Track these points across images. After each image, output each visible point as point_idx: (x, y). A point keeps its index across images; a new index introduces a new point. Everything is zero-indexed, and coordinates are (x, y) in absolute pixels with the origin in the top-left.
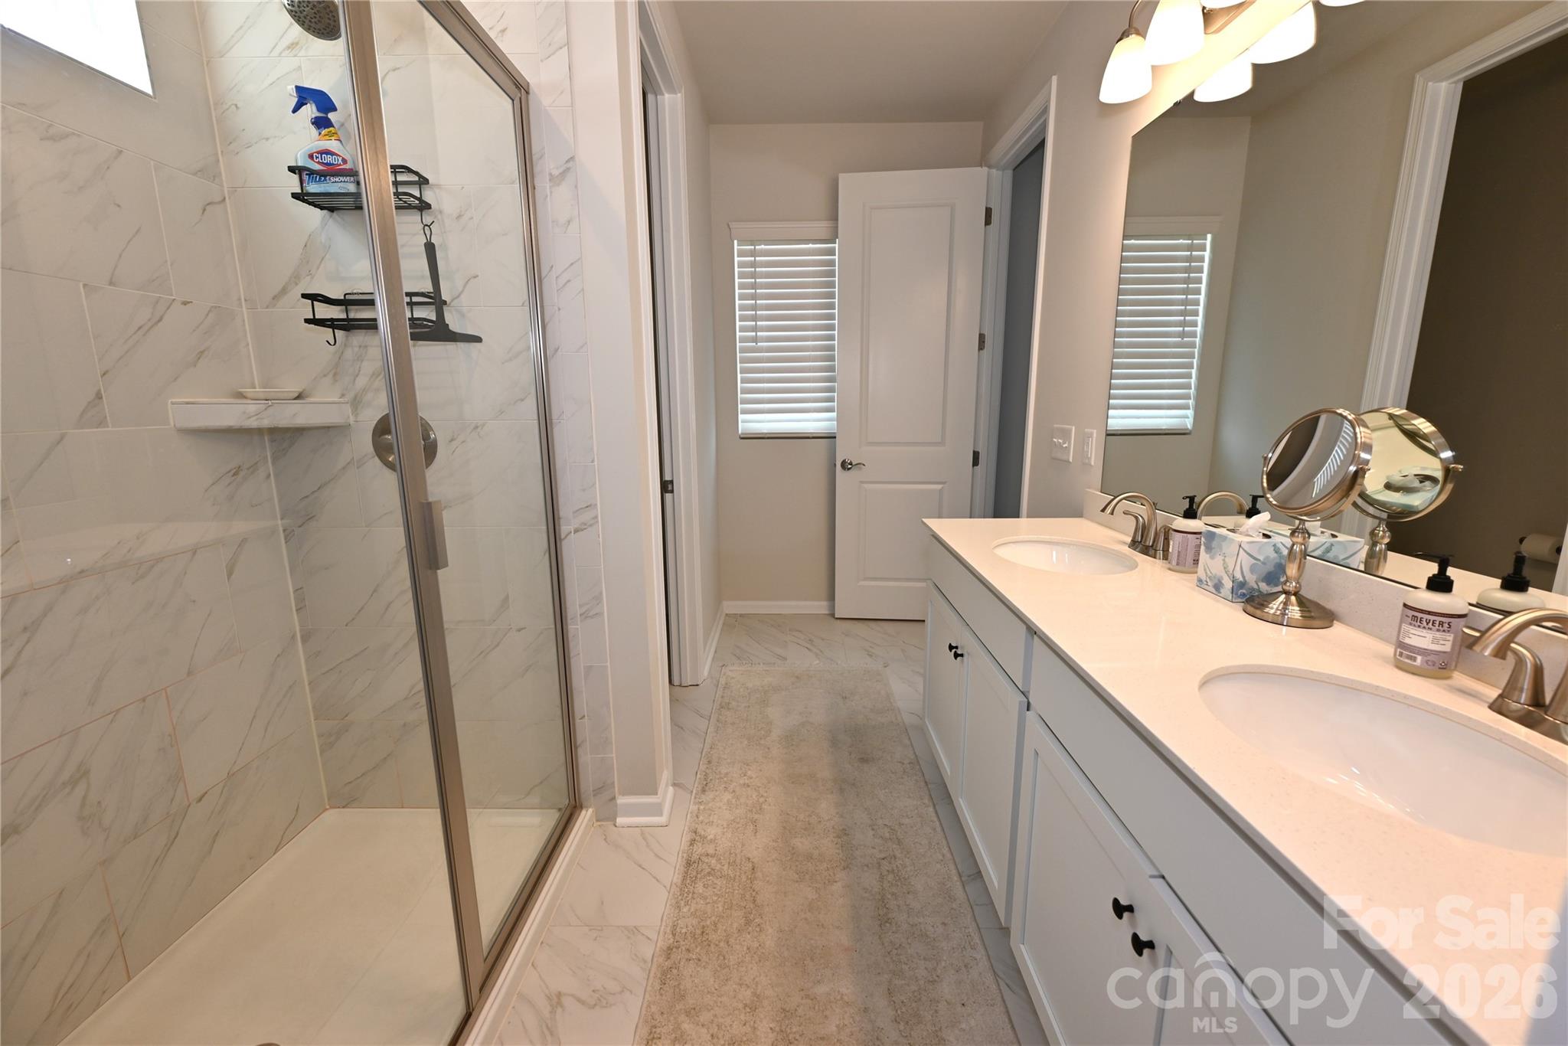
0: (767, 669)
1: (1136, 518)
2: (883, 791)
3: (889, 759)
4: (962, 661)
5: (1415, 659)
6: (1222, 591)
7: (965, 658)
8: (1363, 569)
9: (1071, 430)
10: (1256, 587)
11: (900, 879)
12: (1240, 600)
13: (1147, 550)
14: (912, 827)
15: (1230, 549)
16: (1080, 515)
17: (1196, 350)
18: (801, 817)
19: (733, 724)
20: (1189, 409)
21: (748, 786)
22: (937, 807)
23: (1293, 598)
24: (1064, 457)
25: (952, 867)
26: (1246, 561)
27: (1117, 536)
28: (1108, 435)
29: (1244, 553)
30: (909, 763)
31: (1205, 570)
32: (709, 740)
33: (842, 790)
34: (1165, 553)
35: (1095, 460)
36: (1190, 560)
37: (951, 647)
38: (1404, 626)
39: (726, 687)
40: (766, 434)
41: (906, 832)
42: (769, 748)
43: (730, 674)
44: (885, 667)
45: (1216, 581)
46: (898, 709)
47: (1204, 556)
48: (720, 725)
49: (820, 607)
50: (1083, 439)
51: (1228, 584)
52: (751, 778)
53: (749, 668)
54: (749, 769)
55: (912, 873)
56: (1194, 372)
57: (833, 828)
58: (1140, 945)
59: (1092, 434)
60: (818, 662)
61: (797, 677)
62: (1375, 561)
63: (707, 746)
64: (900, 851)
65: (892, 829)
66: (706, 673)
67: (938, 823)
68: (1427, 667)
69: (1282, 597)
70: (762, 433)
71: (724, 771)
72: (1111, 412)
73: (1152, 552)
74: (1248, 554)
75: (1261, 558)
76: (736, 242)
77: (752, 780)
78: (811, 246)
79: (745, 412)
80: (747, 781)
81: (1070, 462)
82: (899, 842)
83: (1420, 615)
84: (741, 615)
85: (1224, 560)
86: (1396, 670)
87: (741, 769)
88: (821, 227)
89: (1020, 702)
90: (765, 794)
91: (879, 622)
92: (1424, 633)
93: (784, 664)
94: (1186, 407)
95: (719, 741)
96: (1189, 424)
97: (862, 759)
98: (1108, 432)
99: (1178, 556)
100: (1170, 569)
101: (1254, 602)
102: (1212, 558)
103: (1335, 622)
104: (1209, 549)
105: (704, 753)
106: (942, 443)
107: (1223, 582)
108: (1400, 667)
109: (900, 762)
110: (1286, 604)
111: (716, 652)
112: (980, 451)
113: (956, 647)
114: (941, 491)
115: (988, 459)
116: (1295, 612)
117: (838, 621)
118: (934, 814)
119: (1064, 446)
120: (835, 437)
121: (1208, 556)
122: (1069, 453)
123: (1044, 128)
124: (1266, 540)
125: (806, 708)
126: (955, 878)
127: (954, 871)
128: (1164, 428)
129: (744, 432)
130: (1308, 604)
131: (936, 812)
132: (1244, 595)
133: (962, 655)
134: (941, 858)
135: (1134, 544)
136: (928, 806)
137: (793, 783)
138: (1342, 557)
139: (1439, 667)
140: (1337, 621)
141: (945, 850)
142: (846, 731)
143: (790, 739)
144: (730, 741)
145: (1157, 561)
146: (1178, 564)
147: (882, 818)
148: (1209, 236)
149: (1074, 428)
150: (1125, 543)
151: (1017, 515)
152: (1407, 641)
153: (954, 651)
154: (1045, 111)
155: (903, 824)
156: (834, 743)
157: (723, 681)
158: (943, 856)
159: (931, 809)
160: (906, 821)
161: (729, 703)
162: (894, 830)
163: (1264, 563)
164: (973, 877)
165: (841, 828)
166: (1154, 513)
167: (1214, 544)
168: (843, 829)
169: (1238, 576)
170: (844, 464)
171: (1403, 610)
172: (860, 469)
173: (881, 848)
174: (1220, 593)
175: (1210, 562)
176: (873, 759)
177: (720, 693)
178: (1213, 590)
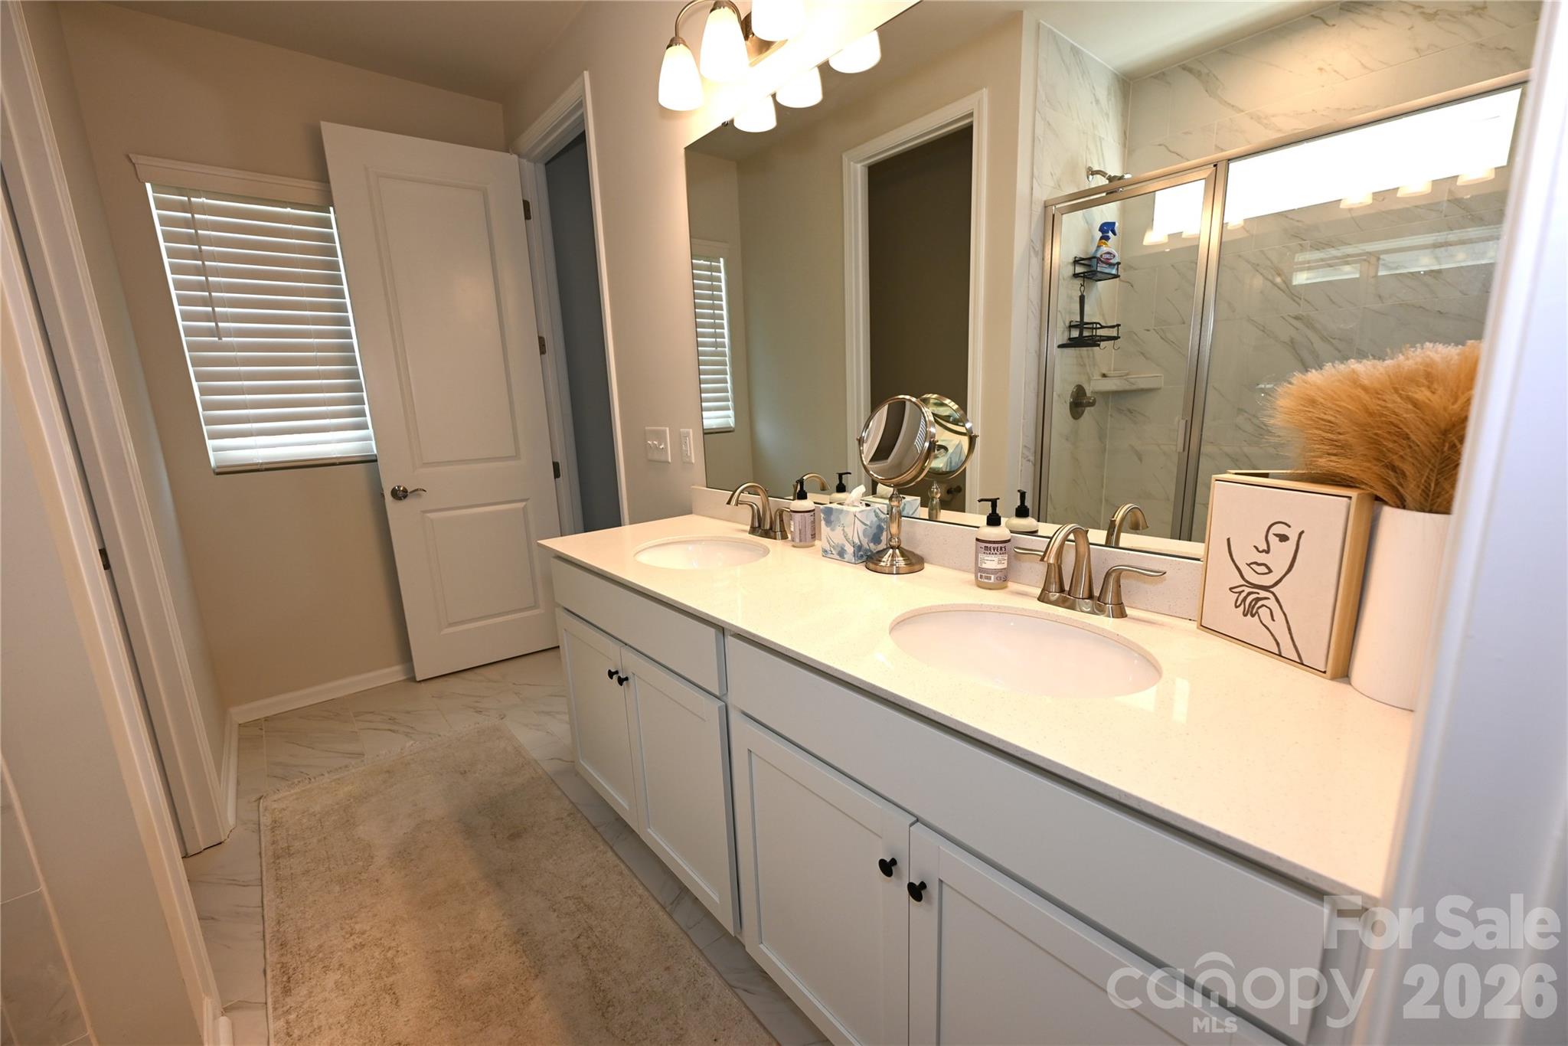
0: (338, 776)
1: (751, 506)
2: (551, 861)
3: (545, 821)
4: (628, 685)
5: (990, 579)
6: (845, 556)
7: (630, 680)
8: (927, 518)
9: (665, 432)
10: (868, 547)
11: (606, 949)
12: (860, 561)
13: (768, 534)
14: (597, 884)
15: (847, 520)
16: (691, 513)
17: (727, 359)
18: (458, 945)
19: (306, 872)
20: (729, 409)
21: (362, 946)
22: (614, 848)
23: (897, 551)
24: (663, 458)
25: (653, 903)
26: (860, 527)
27: (738, 527)
28: (705, 434)
29: (859, 522)
30: (569, 815)
31: (828, 541)
32: (270, 914)
33: (499, 885)
34: (784, 533)
35: (695, 458)
36: (809, 536)
37: (611, 674)
38: (981, 556)
39: (275, 825)
40: (262, 464)
41: (592, 893)
42: (377, 881)
43: (275, 805)
44: (502, 719)
45: (840, 549)
46: (536, 761)
47: (824, 529)
48: (284, 884)
49: (394, 673)
50: (680, 441)
51: (850, 549)
52: (363, 933)
53: (309, 786)
54: (356, 923)
55: (615, 934)
56: (728, 377)
57: (506, 935)
58: (917, 891)
59: (688, 433)
60: (412, 742)
61: (388, 772)
62: (934, 512)
63: (270, 924)
64: (593, 918)
65: (577, 898)
66: (231, 820)
67: (623, 867)
68: (997, 581)
69: (891, 551)
70: (257, 464)
71: (313, 945)
72: (705, 414)
73: (772, 534)
74: (861, 521)
75: (868, 523)
76: (148, 186)
77: (365, 936)
78: (289, 210)
79: (214, 436)
80: (358, 941)
81: (669, 463)
82: (590, 908)
83: (989, 545)
84: (266, 719)
85: (843, 530)
86: (977, 588)
87: (342, 929)
88: (309, 189)
89: (719, 708)
90: (393, 944)
91: (478, 671)
92: (992, 557)
93: (363, 761)
94: (727, 408)
95: (289, 907)
96: (731, 422)
97: (511, 835)
98: (705, 431)
99: (800, 534)
100: (794, 546)
101: (870, 559)
102: (833, 530)
103: (925, 564)
104: (828, 522)
105: (268, 936)
106: (516, 456)
107: (845, 548)
108: (980, 586)
109: (557, 819)
110: (893, 556)
111: (238, 783)
112: (559, 462)
113: (617, 672)
114: (525, 506)
115: (568, 469)
116: (901, 562)
117: (423, 684)
118: (615, 858)
119: (661, 447)
120: (376, 461)
121: (829, 529)
122: (667, 453)
123: (582, 120)
124: (868, 508)
125: (416, 805)
126: (661, 913)
127: (657, 907)
128: (714, 427)
129: (219, 464)
130: (906, 553)
131: (616, 855)
132: (862, 556)
133: (627, 679)
134: (639, 900)
135: (753, 530)
136: (605, 853)
137: (430, 908)
138: (910, 513)
139: (1002, 579)
140: (927, 563)
141: (641, 890)
142: (480, 812)
143: (405, 855)
144: (311, 898)
145: (778, 541)
146: (801, 541)
147: (560, 892)
148: (722, 260)
149: (668, 429)
150: (745, 531)
151: (617, 522)
152: (984, 566)
153: (615, 677)
154: (581, 104)
155: (586, 887)
156: (469, 831)
157: (266, 820)
158: (640, 896)
159: (610, 854)
160: (589, 881)
161: (289, 847)
162: (580, 898)
163: (871, 527)
164: (676, 902)
165: (515, 931)
166: (768, 500)
167: (833, 518)
168: (519, 930)
169: (857, 541)
170: (399, 494)
171: (976, 544)
172: (420, 495)
173: (572, 926)
174: (844, 558)
175: (832, 534)
176: (525, 829)
177: (266, 839)
178: (838, 557)
